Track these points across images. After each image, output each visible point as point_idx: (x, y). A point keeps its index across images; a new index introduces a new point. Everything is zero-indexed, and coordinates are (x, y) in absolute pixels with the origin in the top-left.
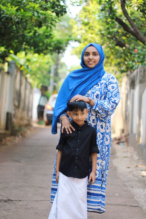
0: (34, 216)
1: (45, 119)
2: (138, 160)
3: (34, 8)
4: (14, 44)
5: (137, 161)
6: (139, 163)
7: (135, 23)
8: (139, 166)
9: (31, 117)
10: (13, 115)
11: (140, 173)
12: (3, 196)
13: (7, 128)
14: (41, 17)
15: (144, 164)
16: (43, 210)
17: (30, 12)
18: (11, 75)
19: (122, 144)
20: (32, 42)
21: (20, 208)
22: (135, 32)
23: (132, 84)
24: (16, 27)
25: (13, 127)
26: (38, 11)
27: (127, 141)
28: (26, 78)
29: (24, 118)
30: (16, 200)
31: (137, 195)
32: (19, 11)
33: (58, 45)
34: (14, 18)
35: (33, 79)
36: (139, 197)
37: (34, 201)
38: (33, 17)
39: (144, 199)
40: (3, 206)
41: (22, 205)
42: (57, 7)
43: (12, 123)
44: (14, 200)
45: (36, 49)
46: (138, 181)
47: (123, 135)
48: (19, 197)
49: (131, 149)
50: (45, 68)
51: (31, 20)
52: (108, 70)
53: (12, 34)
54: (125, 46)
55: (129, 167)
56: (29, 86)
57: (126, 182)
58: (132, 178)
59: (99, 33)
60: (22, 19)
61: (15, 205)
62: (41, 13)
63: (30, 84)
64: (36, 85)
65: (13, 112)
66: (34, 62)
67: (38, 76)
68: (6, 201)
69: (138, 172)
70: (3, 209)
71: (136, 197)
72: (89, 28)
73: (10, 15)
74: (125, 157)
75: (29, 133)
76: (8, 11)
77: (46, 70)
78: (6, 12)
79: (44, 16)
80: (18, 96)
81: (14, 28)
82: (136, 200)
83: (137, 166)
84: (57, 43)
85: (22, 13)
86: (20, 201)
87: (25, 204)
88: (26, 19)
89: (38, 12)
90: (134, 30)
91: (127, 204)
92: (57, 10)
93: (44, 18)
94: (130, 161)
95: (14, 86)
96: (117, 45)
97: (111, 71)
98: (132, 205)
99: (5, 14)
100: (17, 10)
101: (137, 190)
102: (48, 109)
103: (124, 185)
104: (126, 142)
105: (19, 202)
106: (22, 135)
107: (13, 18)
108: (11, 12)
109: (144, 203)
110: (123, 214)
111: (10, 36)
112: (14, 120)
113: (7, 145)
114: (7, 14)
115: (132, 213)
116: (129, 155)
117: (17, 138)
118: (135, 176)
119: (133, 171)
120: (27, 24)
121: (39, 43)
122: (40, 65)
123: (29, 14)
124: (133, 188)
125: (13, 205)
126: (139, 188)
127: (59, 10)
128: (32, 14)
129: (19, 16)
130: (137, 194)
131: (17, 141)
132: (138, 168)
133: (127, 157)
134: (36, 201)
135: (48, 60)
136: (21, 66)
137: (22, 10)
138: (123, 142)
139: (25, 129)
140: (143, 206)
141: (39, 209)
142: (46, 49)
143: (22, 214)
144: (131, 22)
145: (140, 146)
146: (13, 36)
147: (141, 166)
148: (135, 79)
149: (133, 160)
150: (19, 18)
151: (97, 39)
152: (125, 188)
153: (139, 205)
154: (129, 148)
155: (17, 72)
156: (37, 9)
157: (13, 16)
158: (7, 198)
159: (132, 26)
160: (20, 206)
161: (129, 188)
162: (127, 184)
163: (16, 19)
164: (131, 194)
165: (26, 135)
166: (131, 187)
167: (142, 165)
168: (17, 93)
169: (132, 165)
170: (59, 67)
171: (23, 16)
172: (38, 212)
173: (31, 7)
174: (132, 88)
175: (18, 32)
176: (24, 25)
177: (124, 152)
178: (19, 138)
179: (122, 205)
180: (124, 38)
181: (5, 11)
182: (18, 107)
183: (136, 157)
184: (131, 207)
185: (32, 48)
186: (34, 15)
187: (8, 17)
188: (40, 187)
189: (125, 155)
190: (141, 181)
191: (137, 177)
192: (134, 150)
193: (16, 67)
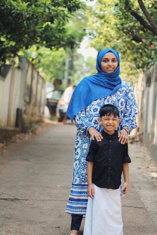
0: (39, 214)
1: (58, 115)
2: (150, 160)
3: (45, 4)
4: (24, 39)
5: (149, 162)
6: (151, 164)
7: (153, 17)
8: (150, 167)
9: (43, 113)
10: (23, 112)
11: (150, 175)
12: (10, 195)
13: (17, 125)
14: (53, 13)
15: (155, 165)
16: (49, 210)
17: (41, 8)
18: (22, 70)
19: (135, 143)
20: (44, 37)
21: (26, 207)
22: (152, 27)
23: (148, 82)
24: (27, 23)
25: (23, 124)
26: (50, 7)
27: (141, 140)
28: (38, 73)
29: (35, 113)
30: (23, 199)
31: (144, 197)
32: (30, 7)
33: (71, 39)
34: (25, 14)
35: (46, 73)
36: (145, 199)
37: (40, 200)
38: (45, 13)
39: (150, 200)
40: (10, 205)
41: (29, 205)
42: (70, 3)
43: (22, 119)
44: (21, 200)
45: (49, 44)
46: (147, 183)
47: (138, 134)
48: (26, 196)
49: (144, 148)
50: (58, 61)
51: (42, 16)
52: (125, 65)
53: (23, 29)
54: (141, 41)
55: (140, 168)
56: (41, 81)
57: (134, 183)
58: (142, 179)
59: (115, 27)
60: (33, 15)
61: (22, 204)
62: (52, 10)
63: (43, 78)
64: (49, 79)
65: (24, 108)
66: (47, 55)
67: (51, 70)
68: (12, 200)
69: (148, 173)
70: (10, 208)
71: (143, 199)
72: (105, 21)
73: (20, 11)
74: (137, 157)
75: (40, 129)
76: (19, 6)
77: (59, 63)
78: (16, 8)
79: (55, 12)
80: (29, 92)
81: (24, 24)
82: (142, 202)
83: (148, 167)
84: (69, 38)
85: (34, 9)
86: (27, 200)
87: (32, 203)
88: (37, 15)
89: (49, 9)
90: (151, 24)
91: (133, 205)
92: (69, 5)
93: (55, 15)
94: (142, 162)
95: (25, 81)
96: (133, 39)
97: (127, 66)
98: (137, 206)
99: (16, 10)
100: (28, 6)
101: (144, 192)
102: (61, 104)
103: (132, 186)
104: (139, 142)
105: (26, 202)
106: (32, 132)
107: (23, 14)
108: (22, 8)
109: (150, 205)
110: (127, 215)
111: (21, 32)
112: (25, 117)
113: (16, 142)
114: (17, 10)
115: (136, 214)
116: (141, 155)
117: (27, 136)
118: (145, 178)
119: (143, 172)
120: (38, 20)
121: (51, 37)
122: (53, 58)
123: (40, 10)
124: (140, 189)
125: (19, 204)
126: (147, 190)
127: (71, 5)
128: (44, 10)
129: (29, 12)
130: (144, 195)
131: (27, 139)
132: (149, 169)
133: (139, 158)
134: (42, 200)
135: (62, 54)
136: (33, 60)
137: (33, 6)
138: (137, 141)
139: (37, 126)
140: (148, 207)
141: (45, 208)
142: (59, 43)
143: (27, 212)
144: (148, 16)
145: (153, 146)
146: (24, 31)
147: (152, 167)
148: (151, 76)
149: (145, 161)
150: (30, 14)
151: (113, 33)
152: (133, 190)
153: (144, 206)
154: (143, 147)
155: (28, 66)
156: (48, 5)
157: (23, 12)
158: (14, 197)
159: (149, 21)
160: (27, 205)
161: (137, 190)
162: (135, 185)
163: (27, 15)
164: (138, 196)
165: (37, 132)
166: (139, 188)
167: (154, 166)
168: (28, 88)
169: (143, 166)
170: (75, 58)
171: (34, 12)
172: (44, 211)
173: (43, 3)
174: (147, 85)
175: (28, 28)
176: (34, 21)
177: (136, 152)
178: (29, 135)
179: (127, 206)
180: (141, 32)
181: (16, 6)
182: (29, 103)
183: (149, 158)
184: (136, 208)
185: (44, 42)
186: (45, 11)
187: (18, 13)
188: (47, 187)
189: (137, 155)
190: (150, 182)
191: (147, 178)
192: (148, 150)
193: (28, 61)
